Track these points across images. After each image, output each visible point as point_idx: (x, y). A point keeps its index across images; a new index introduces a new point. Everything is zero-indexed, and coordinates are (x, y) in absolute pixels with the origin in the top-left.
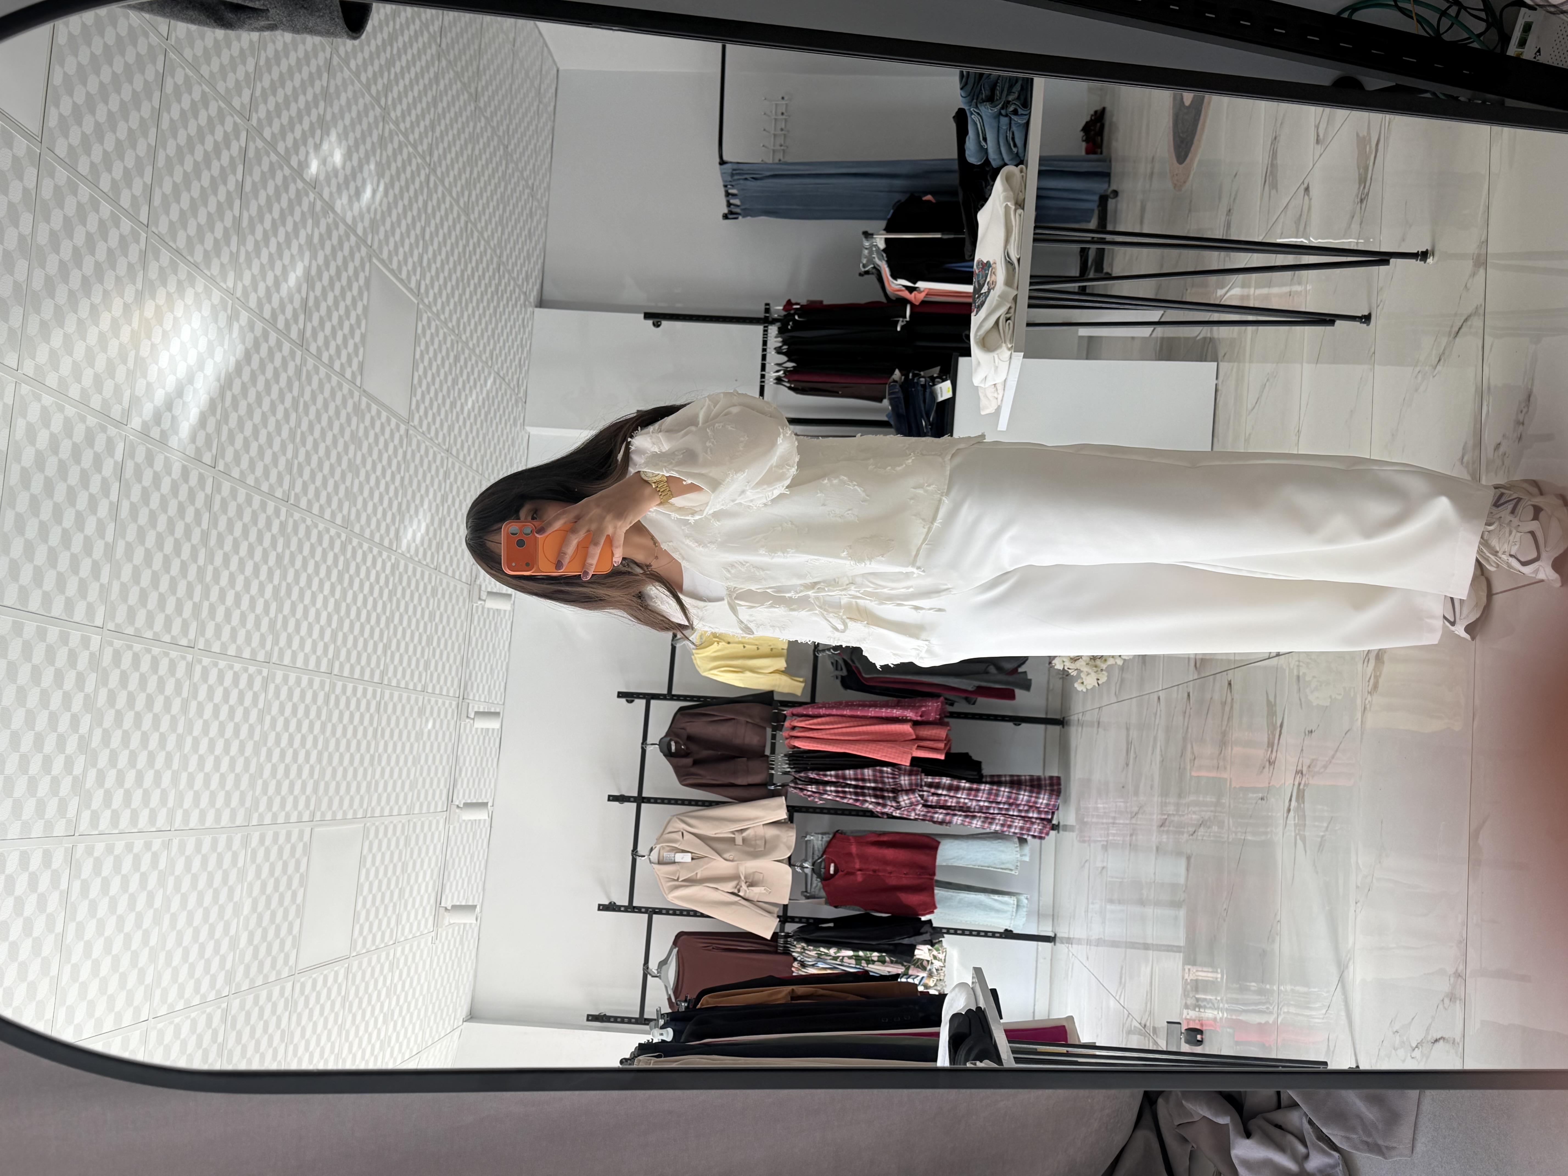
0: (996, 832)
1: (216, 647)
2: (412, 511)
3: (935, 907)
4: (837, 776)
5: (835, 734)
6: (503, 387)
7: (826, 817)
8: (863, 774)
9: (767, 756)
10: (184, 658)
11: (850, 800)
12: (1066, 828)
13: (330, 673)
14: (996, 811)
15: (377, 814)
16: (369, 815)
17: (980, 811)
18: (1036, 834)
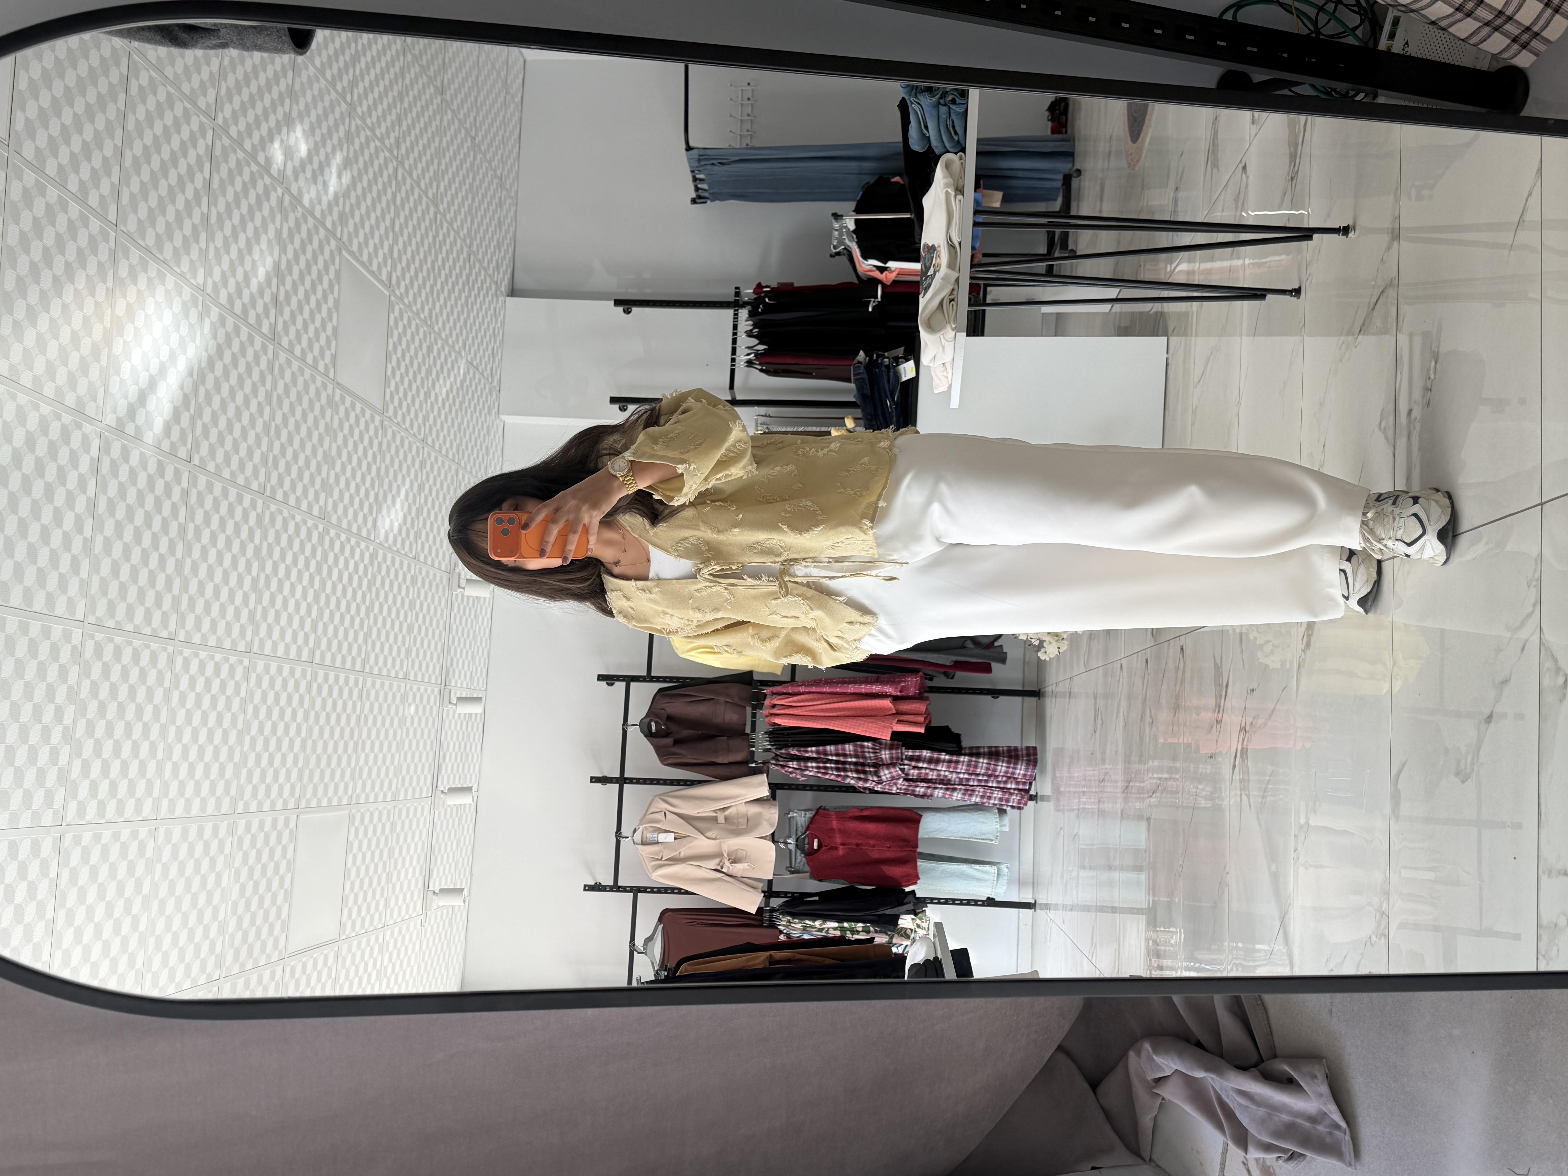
0: (976, 804)
1: (197, 639)
2: (389, 501)
3: (919, 879)
4: (818, 752)
5: (815, 711)
6: (477, 376)
7: (809, 794)
8: (844, 749)
9: (748, 734)
10: (165, 650)
11: (832, 776)
12: (1044, 798)
13: (311, 662)
14: (976, 783)
15: (362, 800)
16: (354, 801)
17: (960, 784)
18: (1015, 804)
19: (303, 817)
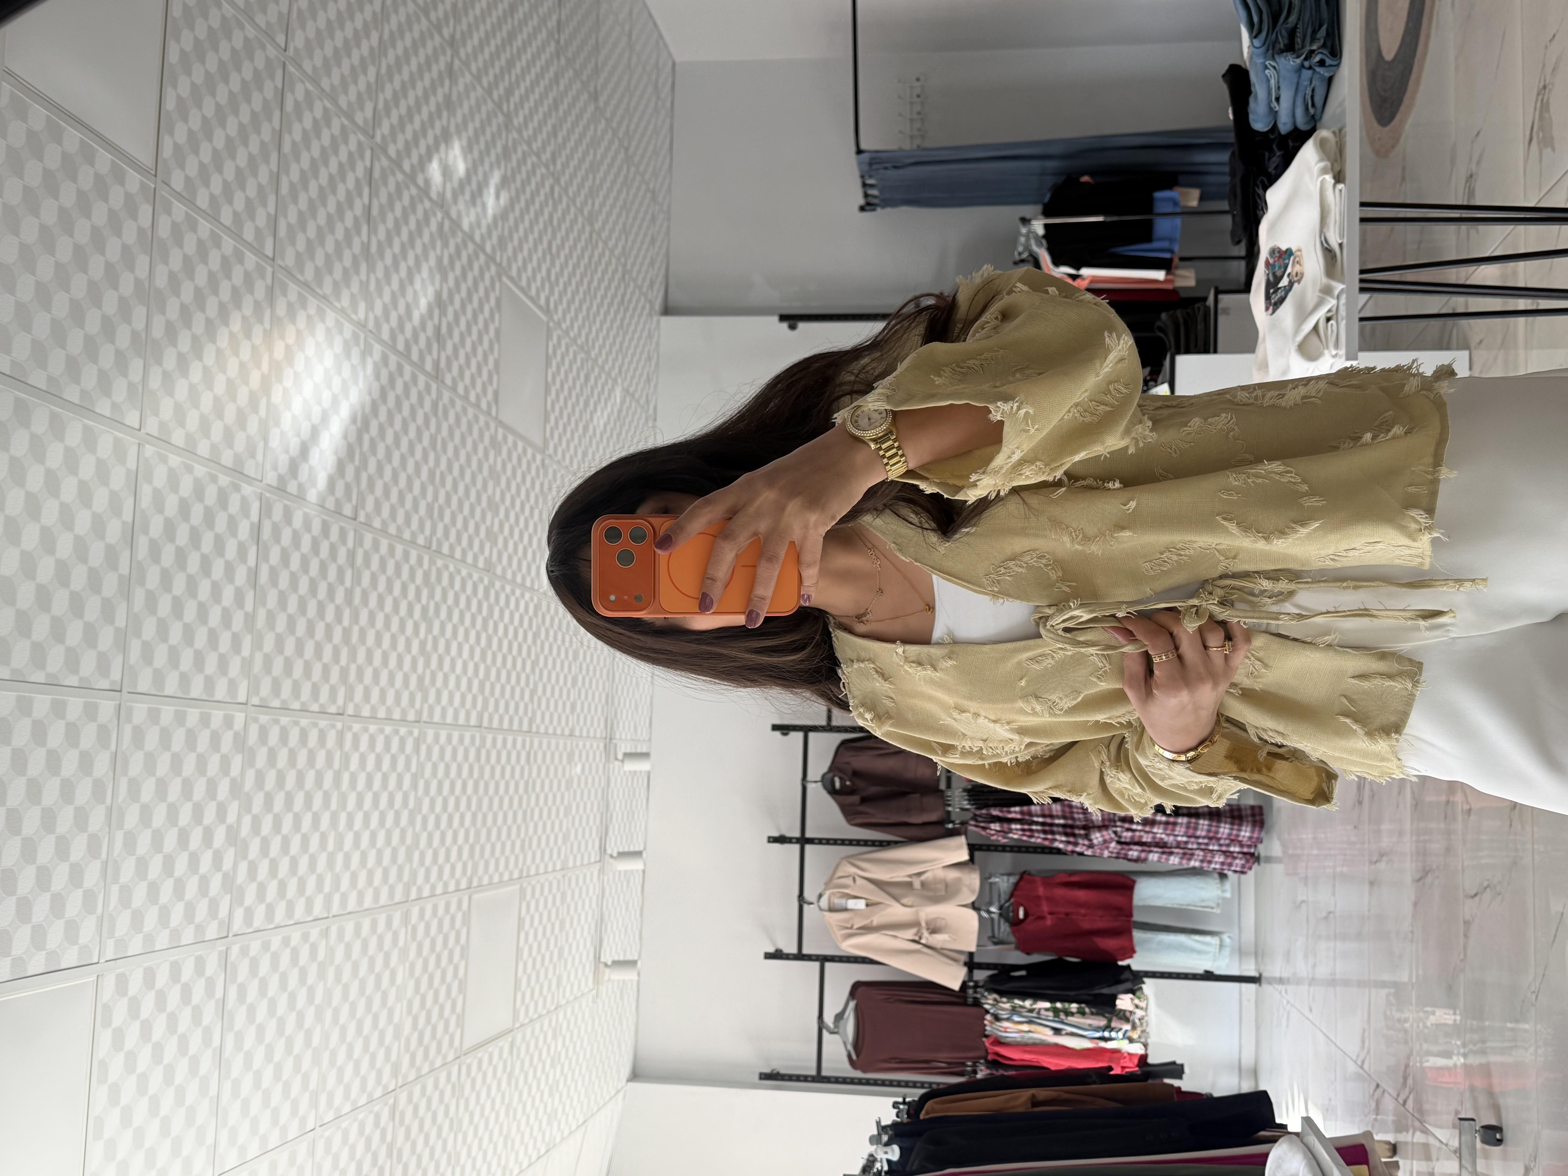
0: (1195, 868)
1: (366, 712)
3: (1134, 951)
4: (1022, 813)
6: (633, 404)
7: (1008, 856)
8: (1050, 810)
9: (942, 791)
10: (333, 726)
11: (1038, 840)
12: (1268, 860)
13: (480, 727)
14: (1195, 846)
15: (532, 872)
16: (525, 874)
17: (1178, 847)
18: (1238, 869)
19: (475, 897)
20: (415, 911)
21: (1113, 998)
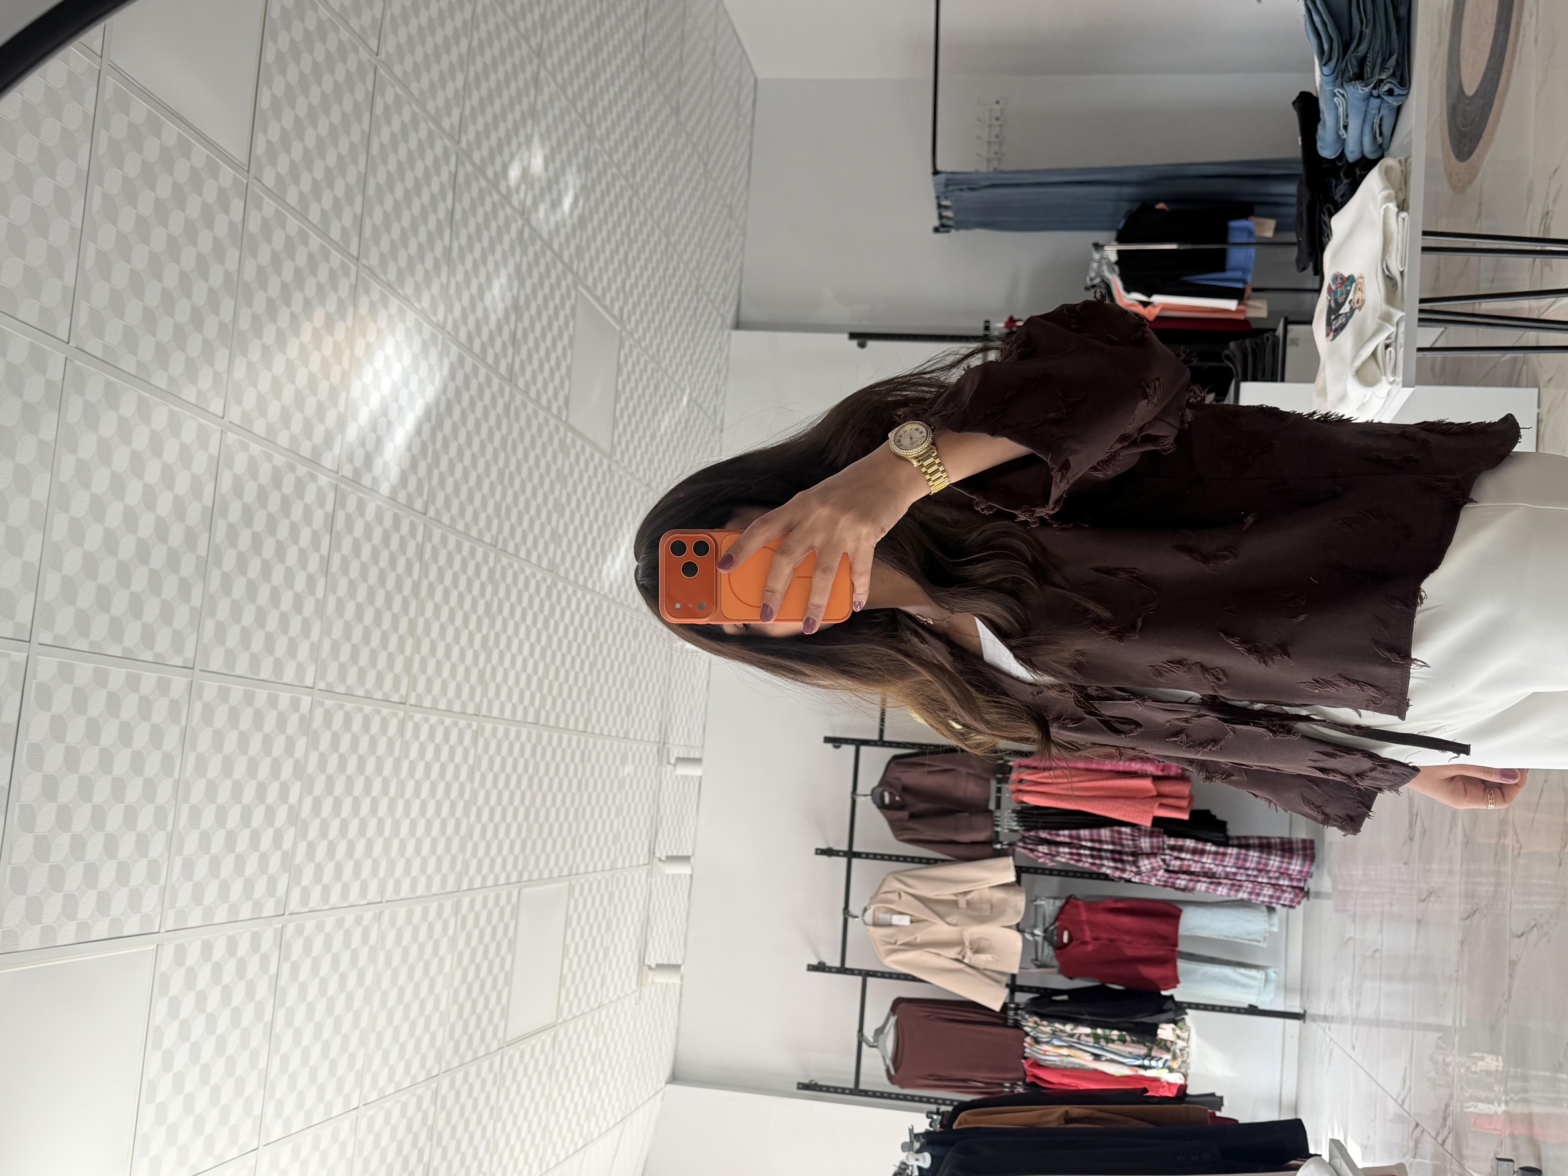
0: (1243, 900)
1: (427, 702)
3: (1178, 981)
4: (1071, 837)
5: (1069, 789)
7: (1055, 880)
8: (1098, 835)
9: (991, 811)
10: (395, 715)
11: (1086, 864)
12: (1318, 895)
13: (537, 723)
14: (1244, 878)
15: (582, 870)
16: (574, 872)
17: (1226, 878)
18: (1287, 903)
19: (524, 891)
20: (466, 901)
21: (1155, 1027)
